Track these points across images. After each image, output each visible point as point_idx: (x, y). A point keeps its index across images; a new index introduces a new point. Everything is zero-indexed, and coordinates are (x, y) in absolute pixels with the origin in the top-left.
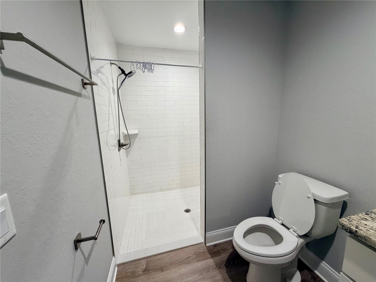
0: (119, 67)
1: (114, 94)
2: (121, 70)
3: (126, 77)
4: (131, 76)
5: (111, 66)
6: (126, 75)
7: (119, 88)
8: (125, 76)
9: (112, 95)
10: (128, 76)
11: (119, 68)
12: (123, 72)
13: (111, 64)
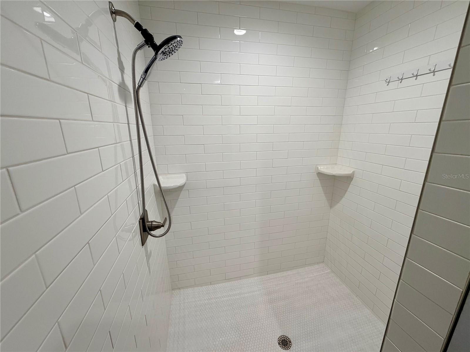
0: (137, 23)
1: (126, 103)
2: (141, 33)
3: (156, 54)
4: (171, 52)
5: (115, 20)
6: (157, 48)
7: (140, 86)
8: (154, 50)
9: (121, 107)
10: (162, 49)
11: (138, 26)
12: (148, 39)
13: (114, 15)
